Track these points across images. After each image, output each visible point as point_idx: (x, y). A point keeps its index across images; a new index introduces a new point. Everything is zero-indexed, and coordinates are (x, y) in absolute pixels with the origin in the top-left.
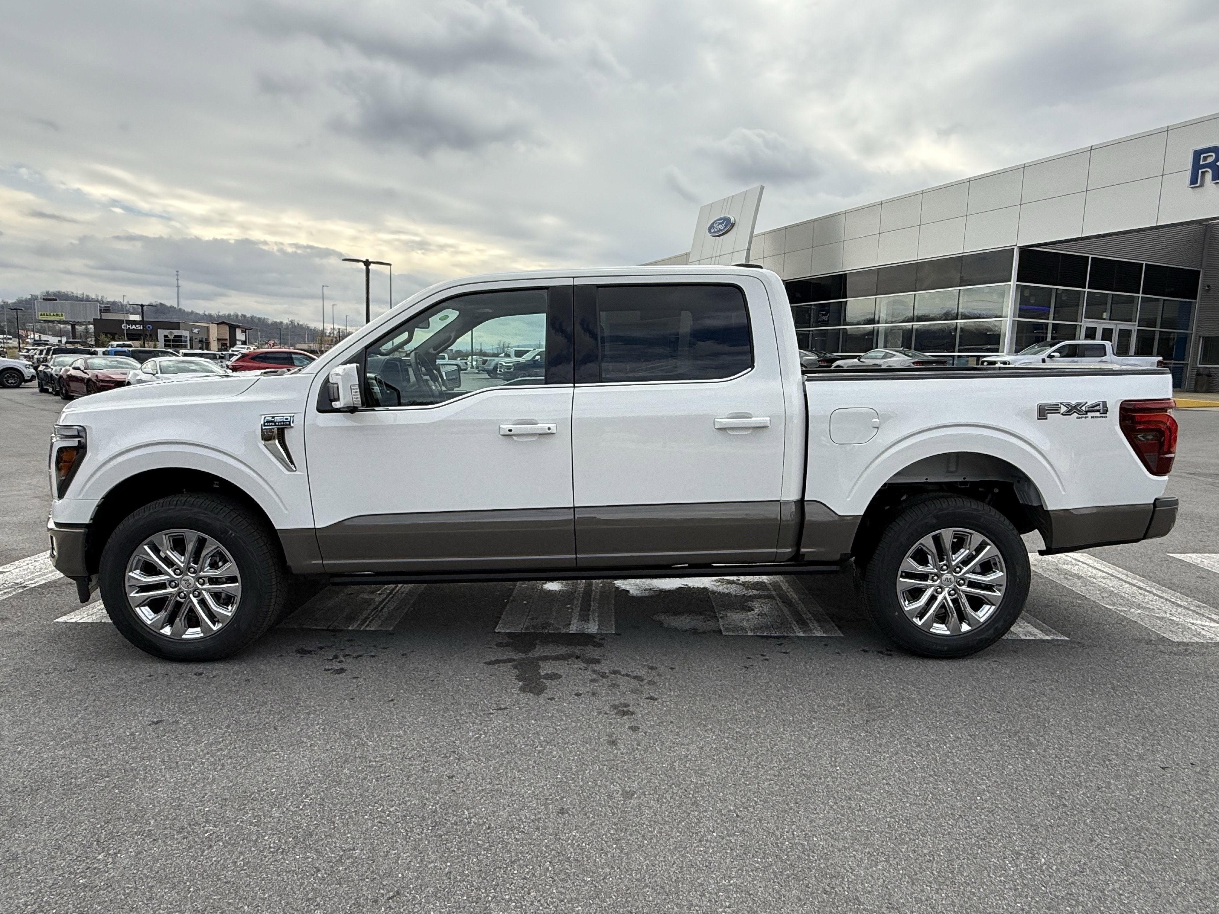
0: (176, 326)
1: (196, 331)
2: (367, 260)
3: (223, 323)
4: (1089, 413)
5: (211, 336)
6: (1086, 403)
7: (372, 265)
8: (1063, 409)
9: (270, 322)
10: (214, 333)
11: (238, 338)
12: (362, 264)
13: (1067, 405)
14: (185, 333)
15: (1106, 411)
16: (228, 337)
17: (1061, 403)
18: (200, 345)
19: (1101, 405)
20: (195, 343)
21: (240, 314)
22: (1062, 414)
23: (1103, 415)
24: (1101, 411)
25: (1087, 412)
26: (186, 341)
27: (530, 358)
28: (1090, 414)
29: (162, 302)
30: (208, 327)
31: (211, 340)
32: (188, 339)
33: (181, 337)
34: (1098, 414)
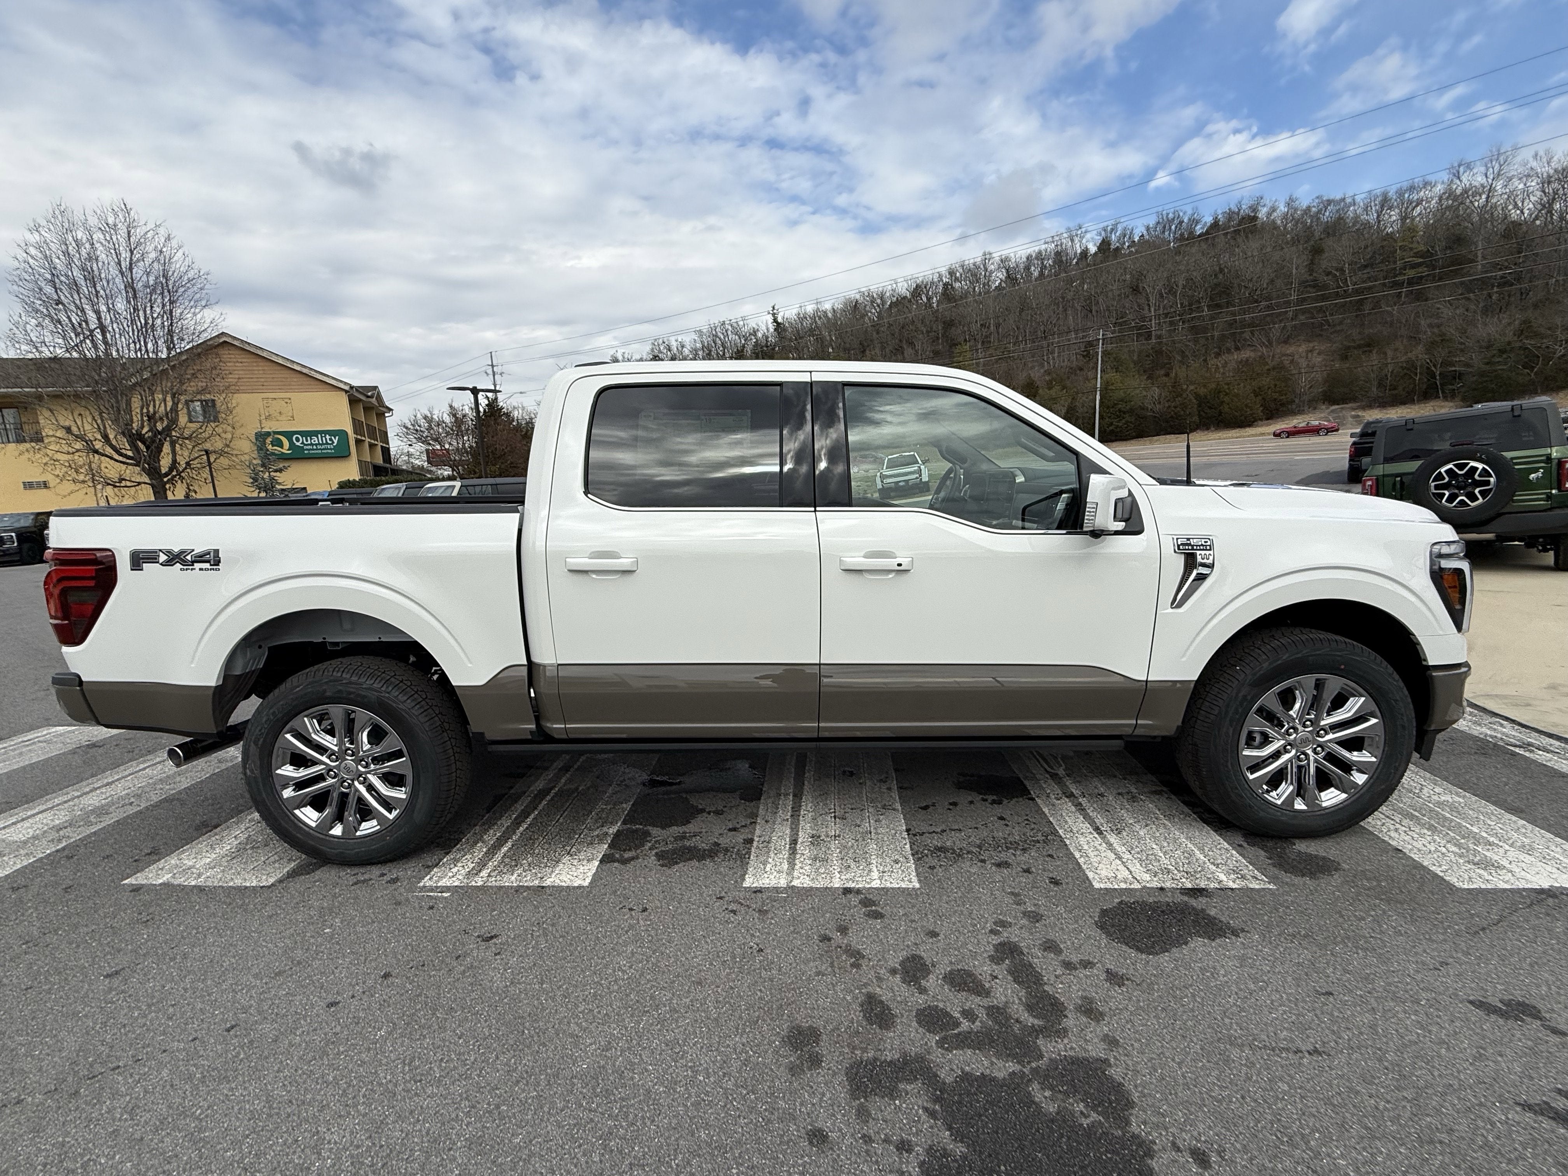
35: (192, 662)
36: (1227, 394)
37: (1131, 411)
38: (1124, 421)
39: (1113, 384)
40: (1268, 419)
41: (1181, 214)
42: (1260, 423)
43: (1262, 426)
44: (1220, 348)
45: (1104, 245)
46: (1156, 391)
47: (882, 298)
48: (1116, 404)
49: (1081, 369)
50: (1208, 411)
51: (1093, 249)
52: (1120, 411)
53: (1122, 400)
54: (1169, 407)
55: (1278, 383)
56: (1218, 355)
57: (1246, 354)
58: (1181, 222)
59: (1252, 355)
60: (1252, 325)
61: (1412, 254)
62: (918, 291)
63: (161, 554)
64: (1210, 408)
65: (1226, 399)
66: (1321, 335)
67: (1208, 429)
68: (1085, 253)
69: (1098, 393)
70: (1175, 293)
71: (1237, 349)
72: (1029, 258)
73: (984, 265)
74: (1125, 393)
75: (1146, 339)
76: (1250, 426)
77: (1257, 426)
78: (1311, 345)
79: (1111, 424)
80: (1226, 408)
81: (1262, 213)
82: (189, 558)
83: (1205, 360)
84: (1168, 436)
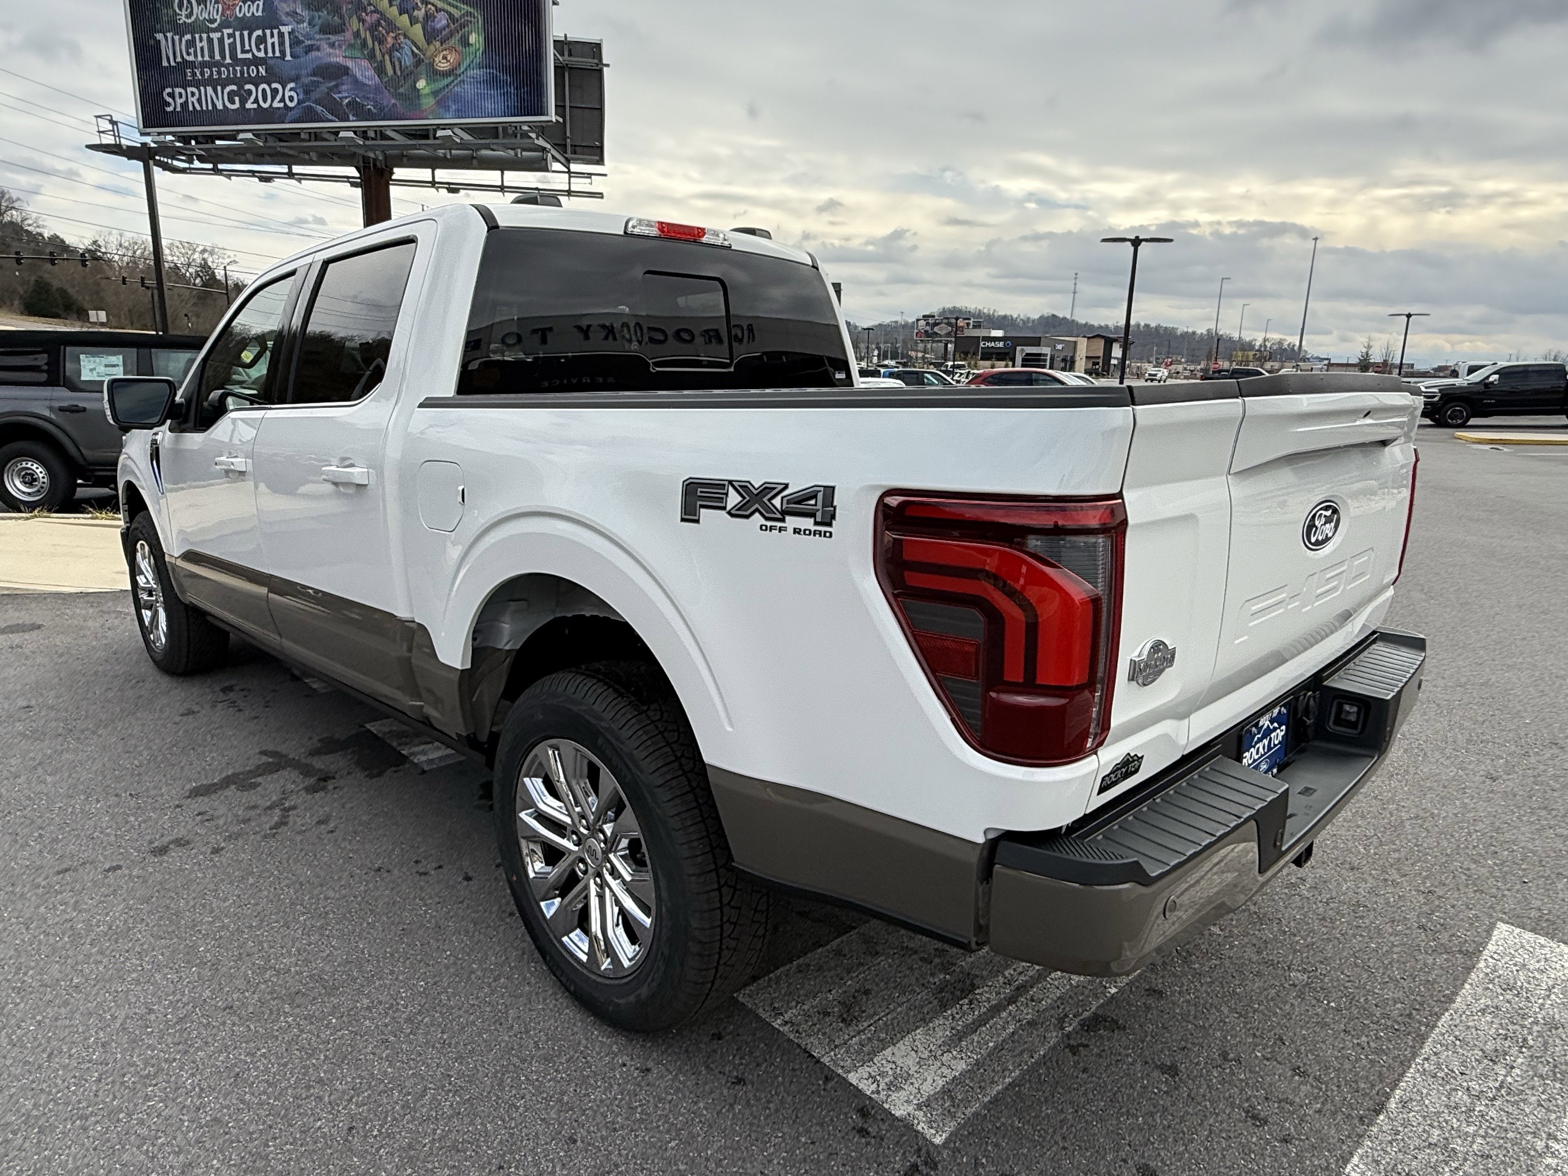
0: (1036, 341)
1: (1059, 347)
2: (1137, 237)
3: (1098, 336)
4: (788, 518)
5: (1078, 353)
6: (786, 486)
7: (1143, 243)
8: (733, 499)
9: (1179, 333)
10: (1083, 348)
11: (1113, 355)
12: (1129, 243)
13: (743, 488)
14: (1046, 350)
15: (828, 519)
16: (1101, 355)
17: (730, 482)
18: (1062, 365)
19: (820, 496)
20: (1058, 362)
21: (1142, 324)
22: (729, 513)
23: (823, 529)
24: (819, 519)
25: (785, 513)
26: (1045, 360)
27: (1478, 380)
28: (792, 522)
29: (1055, 313)
30: (1075, 342)
31: (1077, 358)
32: (1048, 358)
33: (1040, 355)
34: (807, 523)
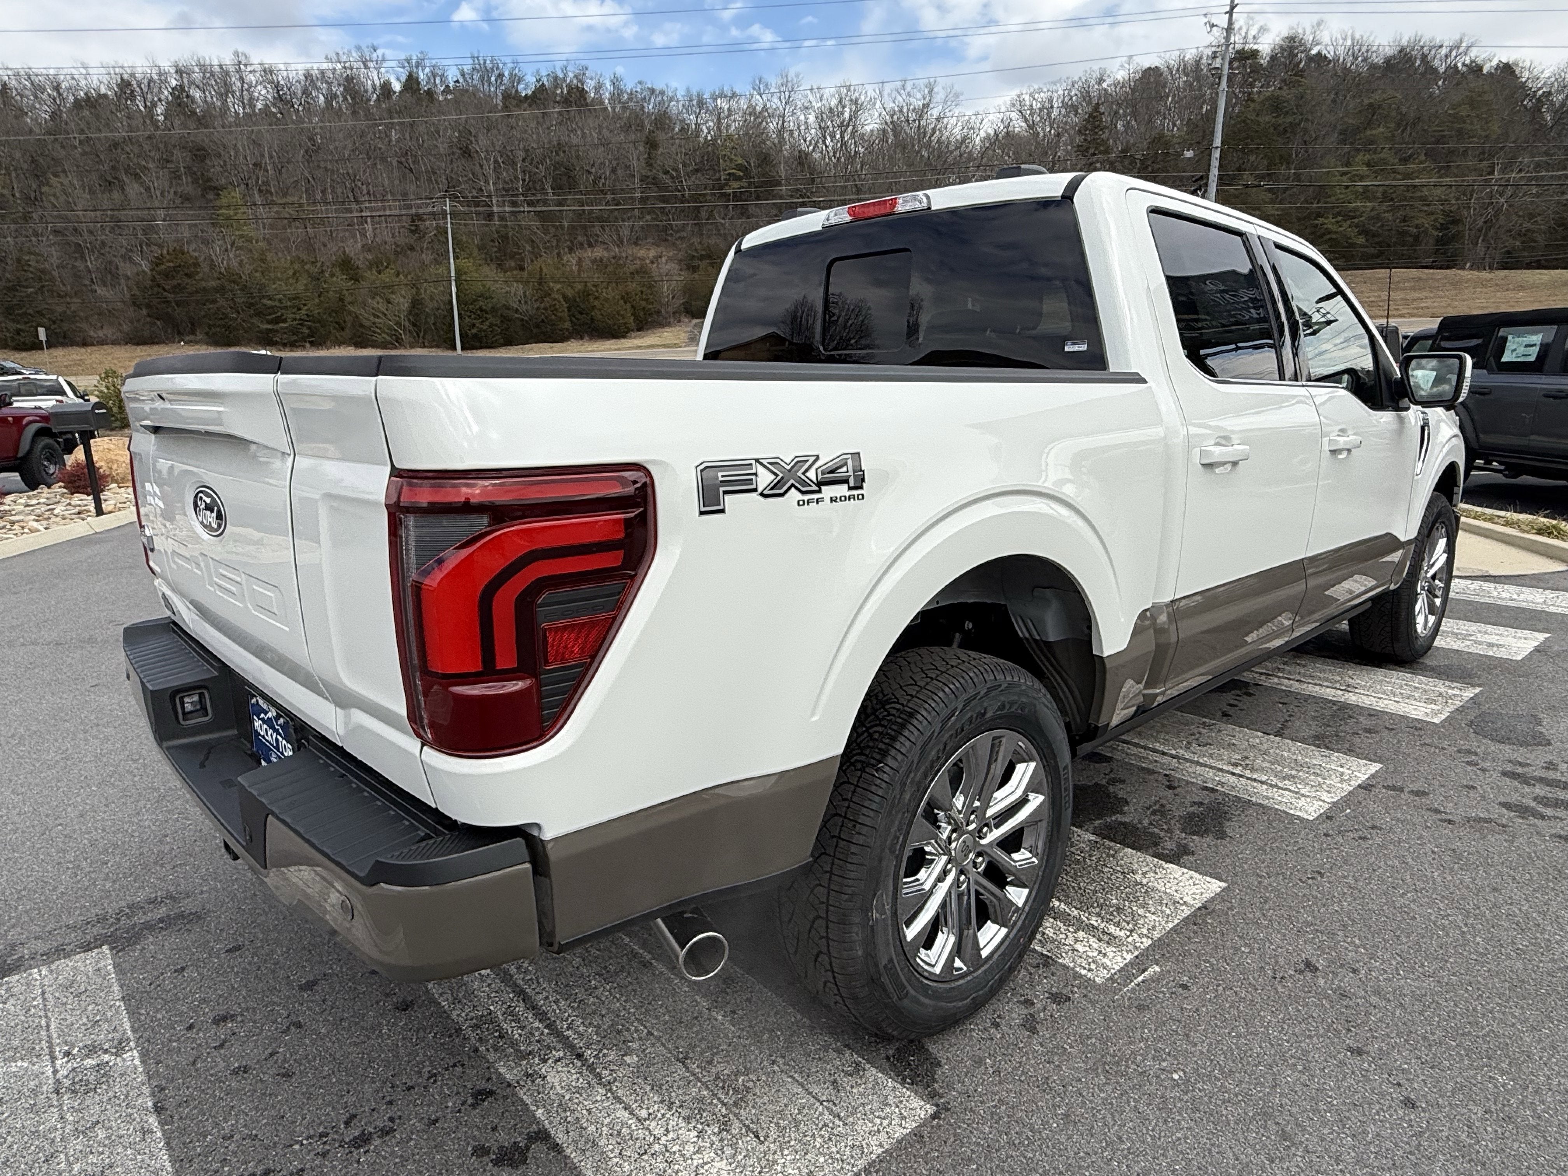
35: (813, 715)
36: (596, 298)
37: (494, 310)
38: (487, 323)
39: (465, 273)
40: (638, 330)
41: (501, 65)
42: (633, 334)
43: (635, 338)
44: (572, 242)
45: (411, 83)
46: (518, 289)
47: (57, 88)
48: (475, 301)
49: (412, 249)
50: (579, 316)
51: (397, 87)
52: (481, 309)
53: (482, 295)
54: (538, 308)
55: (644, 289)
56: (571, 250)
57: (599, 252)
58: (501, 76)
59: (606, 254)
60: (600, 219)
61: (733, 165)
62: (125, 86)
63: (761, 470)
64: (581, 313)
65: (596, 303)
66: (666, 240)
67: (582, 338)
68: (386, 88)
69: (453, 283)
70: (514, 163)
71: (590, 245)
72: (308, 75)
73: (239, 71)
74: (484, 286)
75: (485, 219)
76: (624, 337)
77: (630, 338)
78: (659, 250)
79: (474, 325)
80: (596, 314)
81: (589, 85)
82: (812, 474)
83: (559, 254)
84: (541, 345)
